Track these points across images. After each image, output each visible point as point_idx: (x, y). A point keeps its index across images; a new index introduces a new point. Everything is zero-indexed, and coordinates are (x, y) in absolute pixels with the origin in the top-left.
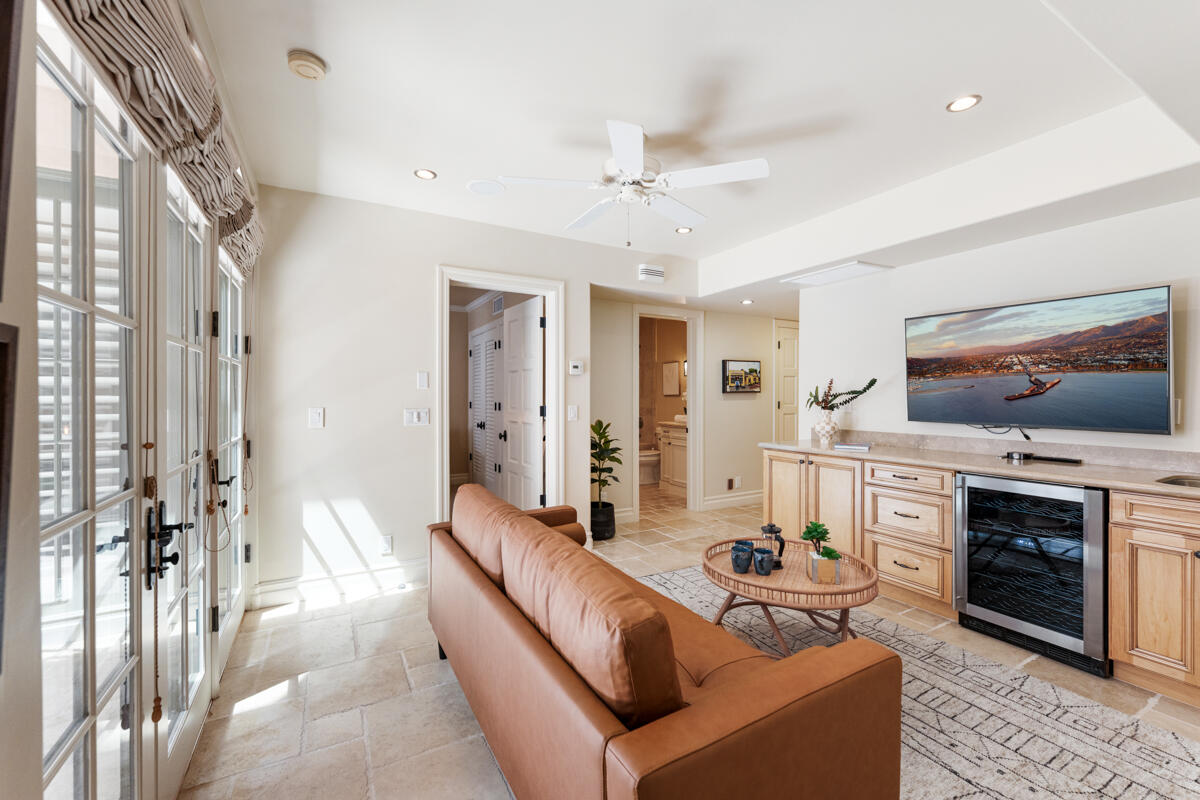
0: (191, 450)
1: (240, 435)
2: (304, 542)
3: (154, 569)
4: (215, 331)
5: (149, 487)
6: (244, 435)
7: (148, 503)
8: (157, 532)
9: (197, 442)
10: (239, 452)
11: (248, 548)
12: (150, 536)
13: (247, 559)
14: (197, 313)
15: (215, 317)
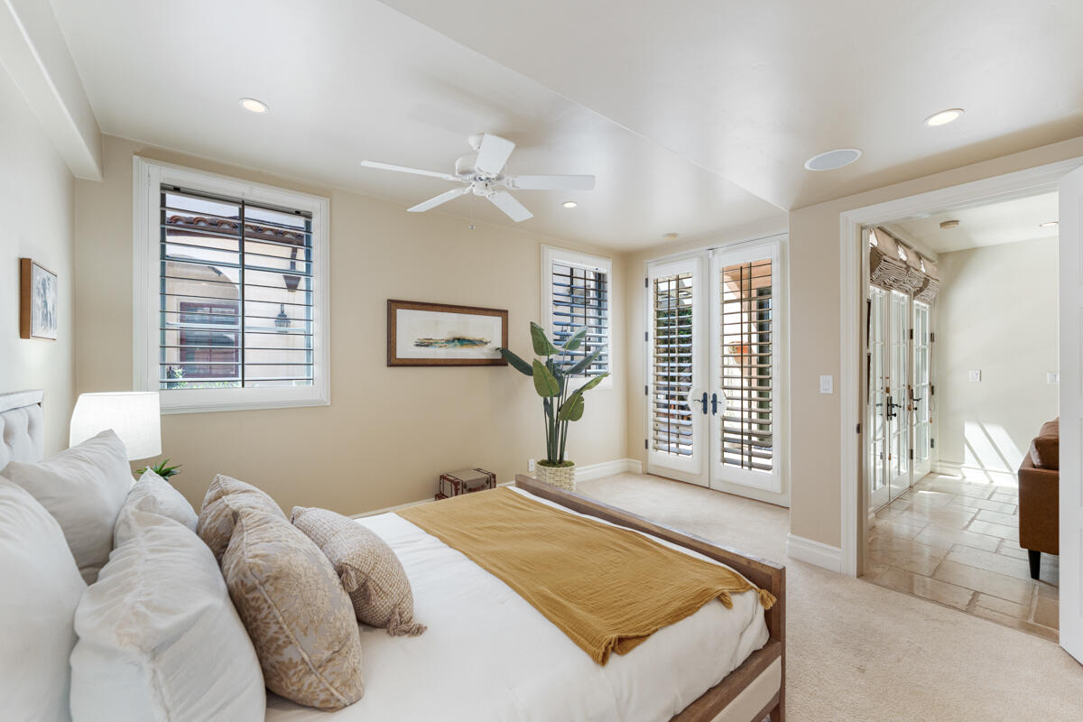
0: (902, 384)
1: (927, 383)
2: (966, 446)
3: (889, 415)
4: (911, 337)
5: (888, 390)
6: (930, 384)
7: (888, 395)
8: (890, 405)
9: (903, 381)
10: (927, 392)
11: (932, 441)
12: (888, 405)
13: (932, 446)
14: (904, 331)
15: (912, 331)
